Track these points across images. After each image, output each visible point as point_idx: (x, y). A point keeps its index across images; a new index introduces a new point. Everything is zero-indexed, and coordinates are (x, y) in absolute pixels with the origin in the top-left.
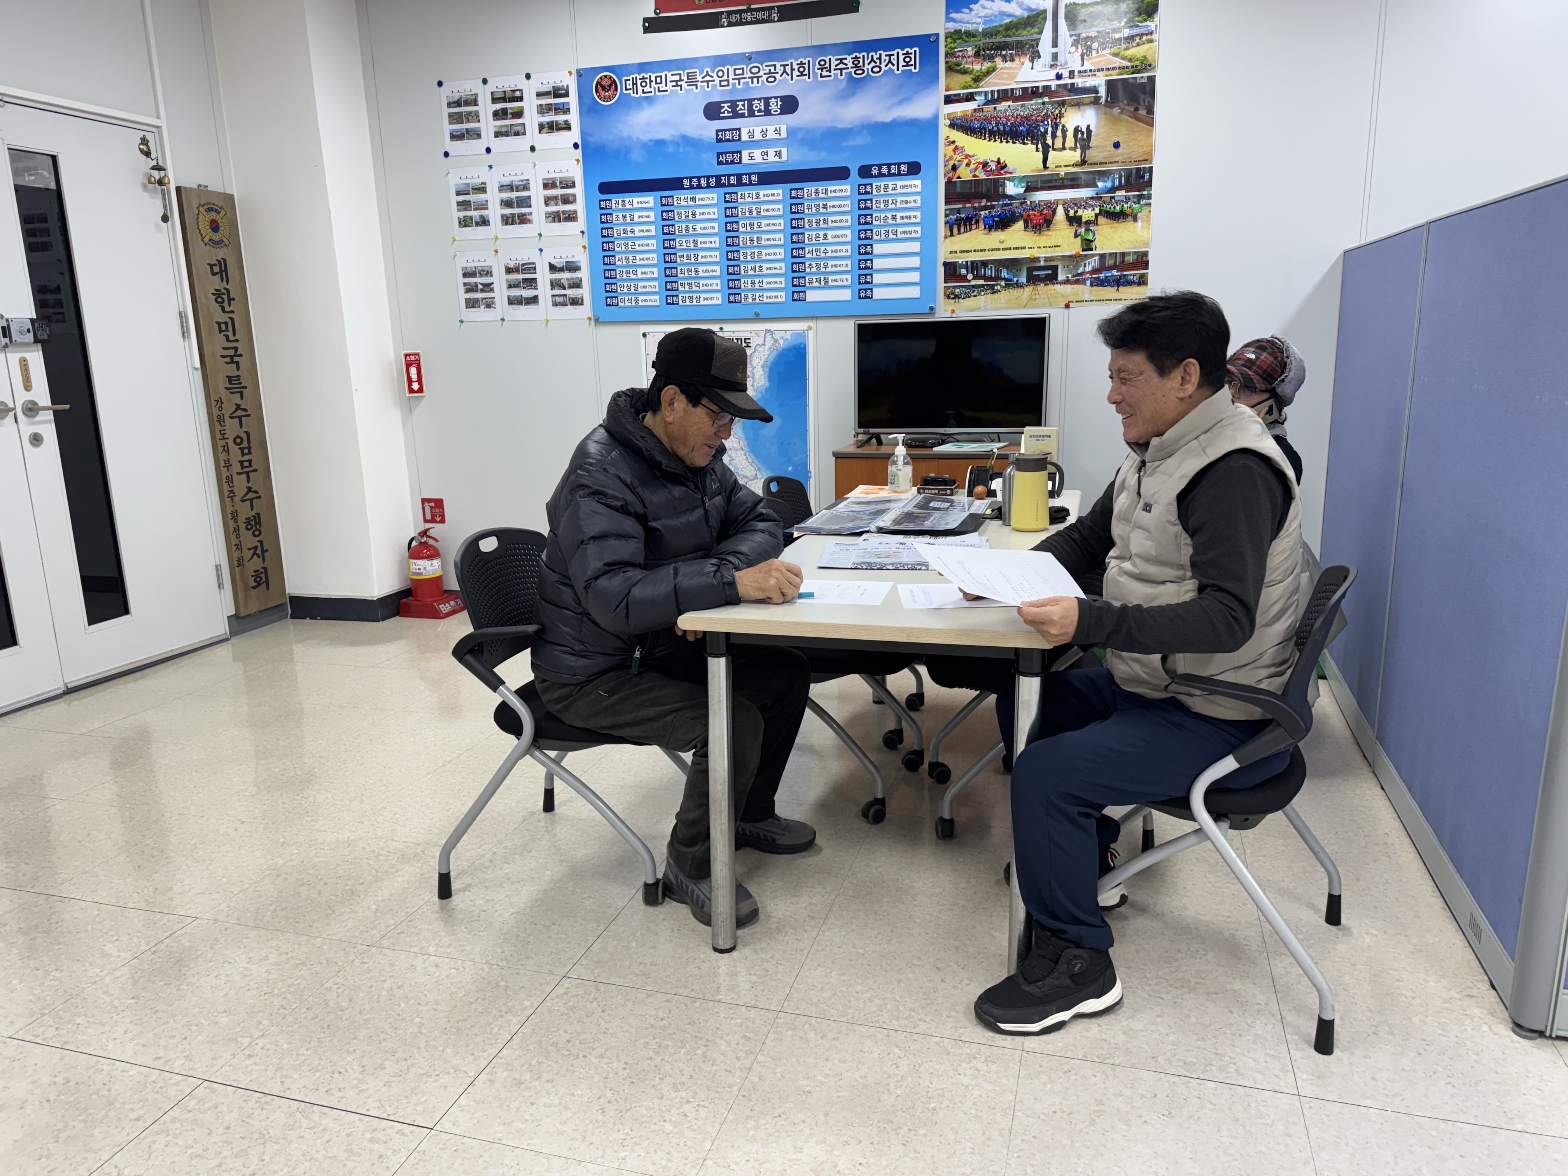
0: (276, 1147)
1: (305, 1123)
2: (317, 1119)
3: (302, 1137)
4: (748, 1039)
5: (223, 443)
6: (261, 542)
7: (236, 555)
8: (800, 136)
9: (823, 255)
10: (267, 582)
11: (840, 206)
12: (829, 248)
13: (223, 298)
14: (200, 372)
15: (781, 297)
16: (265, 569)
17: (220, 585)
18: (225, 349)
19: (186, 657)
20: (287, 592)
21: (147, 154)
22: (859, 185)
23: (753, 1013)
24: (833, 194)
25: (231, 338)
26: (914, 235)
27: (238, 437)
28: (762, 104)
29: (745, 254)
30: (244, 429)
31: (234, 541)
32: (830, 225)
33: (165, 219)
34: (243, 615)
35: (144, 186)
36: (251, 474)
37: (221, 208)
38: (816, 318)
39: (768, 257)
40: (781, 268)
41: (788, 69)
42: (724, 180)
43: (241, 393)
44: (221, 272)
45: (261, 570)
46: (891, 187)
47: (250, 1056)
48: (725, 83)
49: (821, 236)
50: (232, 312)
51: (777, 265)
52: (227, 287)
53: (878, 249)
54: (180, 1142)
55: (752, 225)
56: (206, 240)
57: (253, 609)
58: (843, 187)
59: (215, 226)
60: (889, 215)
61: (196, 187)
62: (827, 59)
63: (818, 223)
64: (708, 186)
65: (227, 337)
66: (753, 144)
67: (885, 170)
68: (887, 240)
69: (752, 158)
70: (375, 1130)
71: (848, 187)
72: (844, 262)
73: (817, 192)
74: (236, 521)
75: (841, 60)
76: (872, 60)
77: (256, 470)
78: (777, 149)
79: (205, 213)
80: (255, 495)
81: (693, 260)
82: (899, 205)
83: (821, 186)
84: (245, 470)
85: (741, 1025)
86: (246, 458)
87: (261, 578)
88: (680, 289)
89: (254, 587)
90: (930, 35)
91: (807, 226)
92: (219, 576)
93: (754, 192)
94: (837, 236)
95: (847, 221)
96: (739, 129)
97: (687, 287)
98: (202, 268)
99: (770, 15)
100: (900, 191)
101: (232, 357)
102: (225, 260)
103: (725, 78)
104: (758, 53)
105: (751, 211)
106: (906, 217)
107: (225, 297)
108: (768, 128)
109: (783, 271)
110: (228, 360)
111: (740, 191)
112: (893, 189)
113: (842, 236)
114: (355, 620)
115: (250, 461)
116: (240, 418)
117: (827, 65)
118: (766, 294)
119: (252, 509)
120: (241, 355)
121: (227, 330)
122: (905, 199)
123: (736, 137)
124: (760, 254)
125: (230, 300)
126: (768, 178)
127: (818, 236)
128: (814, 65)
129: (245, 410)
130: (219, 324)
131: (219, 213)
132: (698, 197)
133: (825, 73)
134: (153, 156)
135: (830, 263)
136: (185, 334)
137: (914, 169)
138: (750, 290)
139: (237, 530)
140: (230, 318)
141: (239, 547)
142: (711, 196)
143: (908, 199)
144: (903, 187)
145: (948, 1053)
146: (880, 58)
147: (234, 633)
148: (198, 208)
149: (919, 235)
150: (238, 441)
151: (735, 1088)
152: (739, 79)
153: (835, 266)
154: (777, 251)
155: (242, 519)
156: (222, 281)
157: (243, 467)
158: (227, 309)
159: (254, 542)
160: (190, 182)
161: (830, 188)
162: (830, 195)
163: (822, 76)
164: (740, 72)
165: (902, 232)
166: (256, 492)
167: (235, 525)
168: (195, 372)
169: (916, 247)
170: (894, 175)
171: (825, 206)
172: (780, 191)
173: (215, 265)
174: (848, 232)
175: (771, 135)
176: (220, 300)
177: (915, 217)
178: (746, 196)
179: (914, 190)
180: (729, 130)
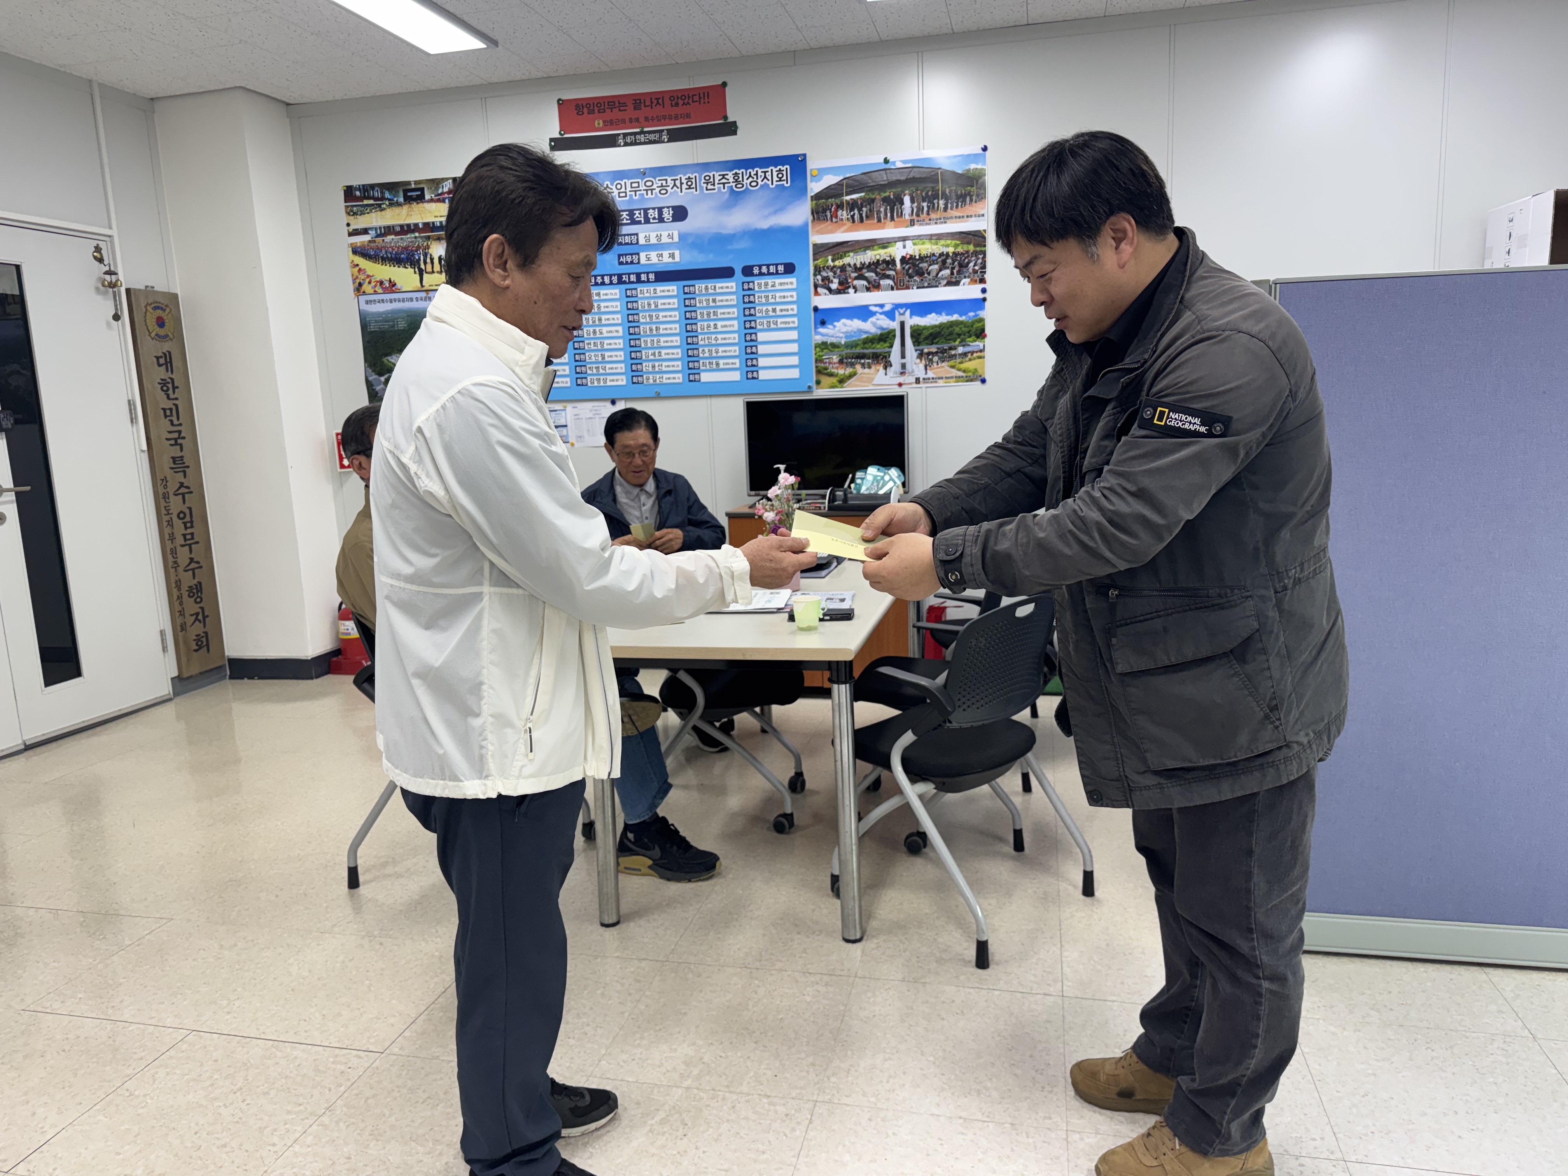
0: (258, 1071)
1: (279, 1054)
2: (289, 1050)
3: (277, 1063)
4: (639, 981)
5: (167, 518)
6: (202, 608)
7: (179, 621)
8: (690, 241)
9: (714, 342)
10: (208, 645)
11: (727, 300)
12: (719, 336)
13: (168, 386)
14: (146, 454)
15: (679, 378)
16: (206, 633)
17: (165, 649)
18: (170, 432)
19: (133, 716)
20: (227, 654)
21: (100, 260)
22: (743, 283)
23: (644, 964)
24: (721, 291)
25: (176, 422)
26: (791, 325)
27: (181, 512)
28: (656, 213)
29: (646, 342)
30: (187, 505)
31: (178, 608)
32: (720, 316)
33: (116, 317)
34: (185, 675)
35: (97, 289)
36: (193, 546)
37: (167, 306)
38: (711, 396)
39: (666, 344)
40: (678, 354)
41: (678, 183)
42: (625, 278)
43: (184, 472)
44: (166, 364)
45: (202, 634)
46: (770, 284)
47: (229, 1013)
48: (624, 194)
49: (712, 326)
50: (176, 399)
51: (674, 351)
52: (172, 376)
53: (761, 337)
54: (177, 1071)
55: (651, 317)
56: (153, 335)
57: (195, 670)
58: (729, 284)
59: (161, 323)
60: (770, 308)
61: (143, 288)
62: (711, 175)
63: (708, 314)
64: (611, 283)
65: (171, 421)
66: (649, 247)
67: (764, 270)
68: (769, 330)
69: (649, 259)
70: (336, 1056)
71: (734, 284)
72: (733, 348)
73: (706, 288)
74: (179, 590)
75: (724, 175)
76: (750, 176)
77: (197, 543)
78: (671, 252)
79: (152, 311)
80: (197, 565)
81: (599, 347)
82: (778, 300)
83: (710, 284)
84: (188, 542)
85: (633, 972)
86: (189, 531)
87: (202, 642)
88: (589, 372)
89: (196, 651)
90: (798, 156)
91: (699, 317)
92: (163, 640)
93: (652, 289)
94: (725, 326)
95: (734, 313)
96: (637, 234)
97: (595, 371)
98: (149, 360)
99: (660, 137)
100: (778, 287)
101: (176, 440)
102: (169, 353)
103: (623, 190)
104: (651, 169)
105: (649, 305)
106: (785, 310)
107: (170, 386)
108: (663, 233)
109: (680, 356)
110: (173, 442)
111: (640, 287)
112: (773, 286)
113: (730, 326)
114: (291, 678)
115: (192, 534)
116: (183, 494)
117: (712, 180)
118: (665, 376)
119: (194, 578)
120: (184, 438)
121: (171, 415)
122: (782, 294)
123: (634, 241)
124: (659, 341)
125: (175, 388)
126: (664, 276)
127: (709, 326)
128: (700, 180)
129: (188, 488)
130: (164, 410)
131: (164, 310)
132: (602, 292)
133: (710, 187)
134: (106, 262)
135: (721, 349)
136: (133, 420)
137: (790, 269)
138: (650, 373)
139: (180, 597)
140: (174, 404)
141: (182, 613)
142: (615, 292)
143: (786, 294)
144: (781, 284)
145: (797, 982)
146: (757, 174)
147: (177, 692)
148: (146, 307)
149: (796, 325)
150: (182, 515)
151: (626, 1014)
152: (635, 191)
153: (725, 351)
154: (674, 338)
155: (185, 588)
156: (167, 371)
157: (185, 540)
158: (172, 396)
159: (196, 608)
160: (139, 284)
161: (718, 285)
162: (718, 291)
163: (707, 189)
164: (636, 185)
165: (781, 323)
166: (198, 562)
167: (178, 593)
168: (142, 454)
169: (794, 335)
170: (772, 274)
171: (714, 301)
172: (675, 288)
173: (161, 357)
174: (735, 323)
175: (665, 240)
176: (165, 388)
177: (792, 309)
178: (645, 291)
179: (790, 287)
180: (628, 235)
